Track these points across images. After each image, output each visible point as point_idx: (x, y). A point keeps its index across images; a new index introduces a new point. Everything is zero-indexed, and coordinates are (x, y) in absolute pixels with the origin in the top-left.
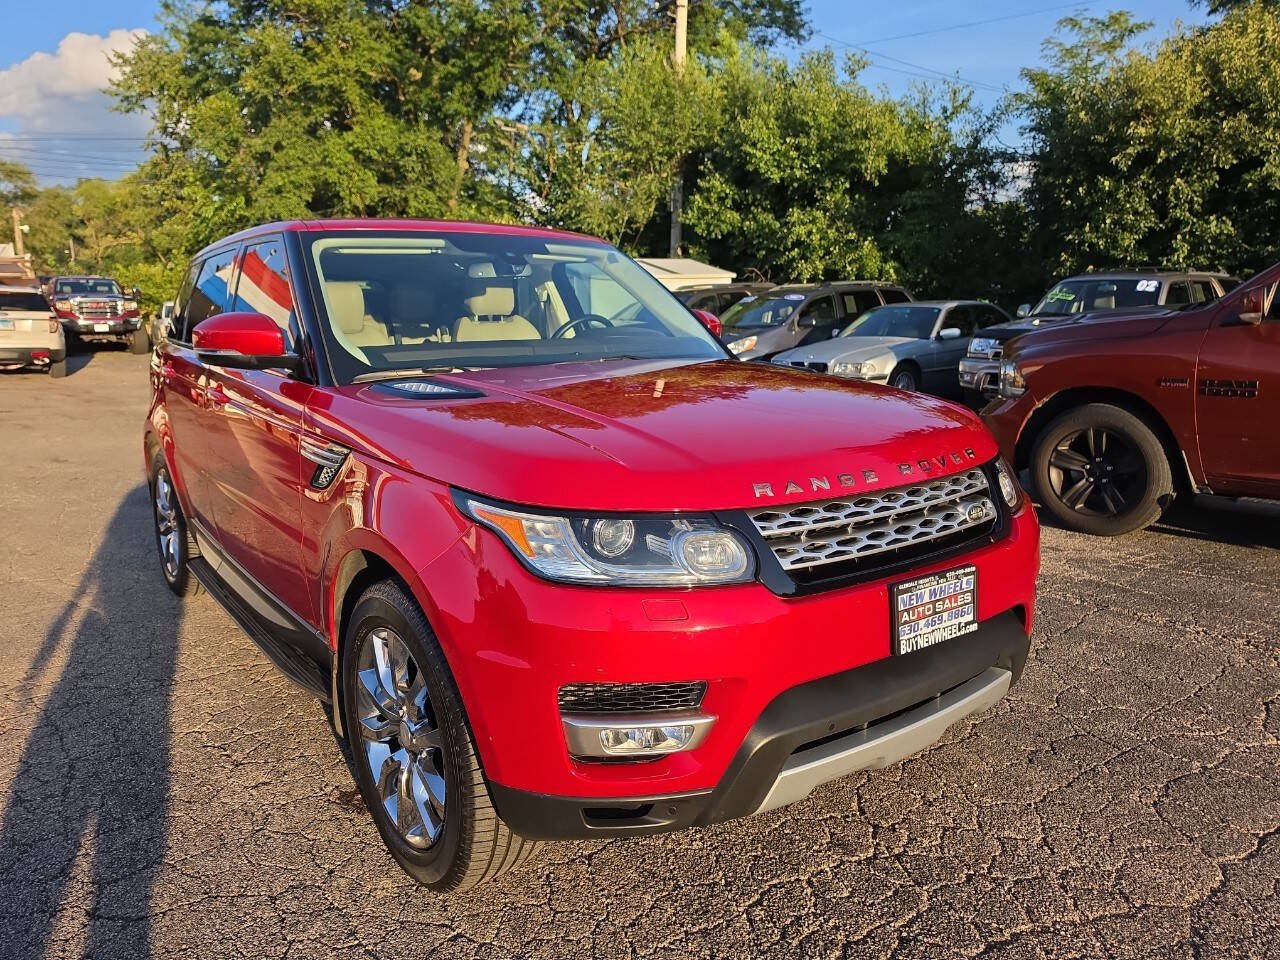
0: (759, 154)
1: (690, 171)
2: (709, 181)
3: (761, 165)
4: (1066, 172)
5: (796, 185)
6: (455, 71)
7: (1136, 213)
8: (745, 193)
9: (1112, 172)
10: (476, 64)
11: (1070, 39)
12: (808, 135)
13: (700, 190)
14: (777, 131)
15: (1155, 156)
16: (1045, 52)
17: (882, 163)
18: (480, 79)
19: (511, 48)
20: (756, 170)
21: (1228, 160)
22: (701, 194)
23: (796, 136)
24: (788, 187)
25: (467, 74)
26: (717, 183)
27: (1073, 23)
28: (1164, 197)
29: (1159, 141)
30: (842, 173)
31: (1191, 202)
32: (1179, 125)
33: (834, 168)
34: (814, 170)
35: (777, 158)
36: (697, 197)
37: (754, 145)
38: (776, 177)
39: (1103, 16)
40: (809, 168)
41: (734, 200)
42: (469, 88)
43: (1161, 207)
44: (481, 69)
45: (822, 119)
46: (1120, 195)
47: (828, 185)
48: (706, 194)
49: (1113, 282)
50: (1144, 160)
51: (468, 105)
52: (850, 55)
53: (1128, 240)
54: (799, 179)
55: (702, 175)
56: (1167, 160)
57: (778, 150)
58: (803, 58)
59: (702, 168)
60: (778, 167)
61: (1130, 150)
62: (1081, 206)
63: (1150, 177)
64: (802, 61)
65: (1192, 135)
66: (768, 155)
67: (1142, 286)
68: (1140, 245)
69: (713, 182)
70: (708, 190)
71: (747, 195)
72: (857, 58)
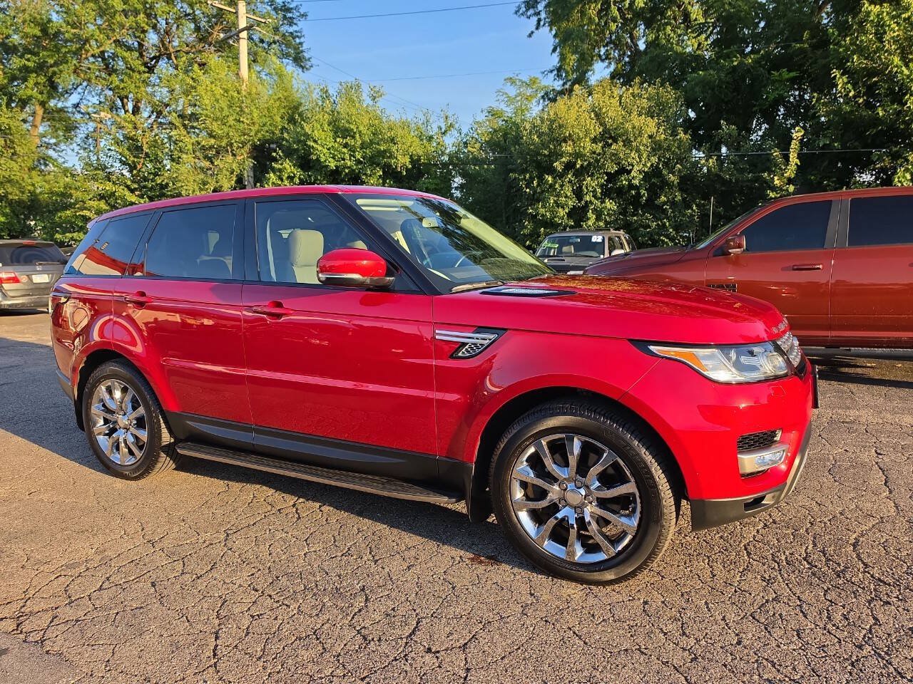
0: (320, 148)
1: (263, 156)
2: (282, 164)
3: (321, 156)
4: (524, 171)
5: (347, 171)
6: (31, 64)
7: (566, 197)
8: (308, 175)
9: (552, 171)
10: (51, 61)
11: (512, 91)
12: (353, 137)
13: (274, 170)
14: (331, 134)
15: (575, 164)
16: (499, 97)
17: (407, 160)
18: (54, 73)
19: (83, 52)
20: (318, 160)
21: (613, 168)
22: (274, 173)
23: (344, 138)
24: (341, 172)
25: (41, 67)
26: (288, 167)
27: (511, 81)
28: (581, 187)
29: (578, 155)
30: (378, 165)
31: (594, 191)
32: (588, 146)
33: (373, 161)
34: (359, 162)
35: (332, 152)
36: (272, 175)
37: (315, 141)
38: (332, 165)
39: (525, 78)
40: (356, 161)
41: (300, 179)
42: (42, 79)
43: (579, 194)
44: (56, 64)
45: (361, 128)
46: (557, 186)
47: (369, 172)
48: (278, 174)
49: (577, 237)
50: (569, 166)
51: (41, 93)
52: (372, 87)
53: (562, 212)
54: (349, 167)
55: (275, 160)
56: (582, 166)
57: (332, 146)
58: (341, 85)
59: (274, 154)
60: (333, 158)
61: (564, 159)
62: (535, 192)
63: (572, 176)
64: (340, 87)
65: (594, 153)
66: (325, 148)
67: (594, 239)
68: (570, 215)
69: (285, 165)
70: (280, 170)
71: (310, 176)
72: (377, 89)
